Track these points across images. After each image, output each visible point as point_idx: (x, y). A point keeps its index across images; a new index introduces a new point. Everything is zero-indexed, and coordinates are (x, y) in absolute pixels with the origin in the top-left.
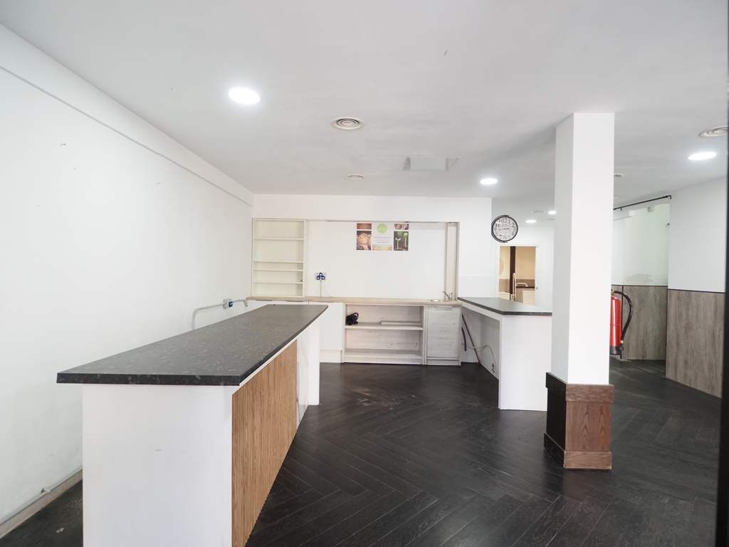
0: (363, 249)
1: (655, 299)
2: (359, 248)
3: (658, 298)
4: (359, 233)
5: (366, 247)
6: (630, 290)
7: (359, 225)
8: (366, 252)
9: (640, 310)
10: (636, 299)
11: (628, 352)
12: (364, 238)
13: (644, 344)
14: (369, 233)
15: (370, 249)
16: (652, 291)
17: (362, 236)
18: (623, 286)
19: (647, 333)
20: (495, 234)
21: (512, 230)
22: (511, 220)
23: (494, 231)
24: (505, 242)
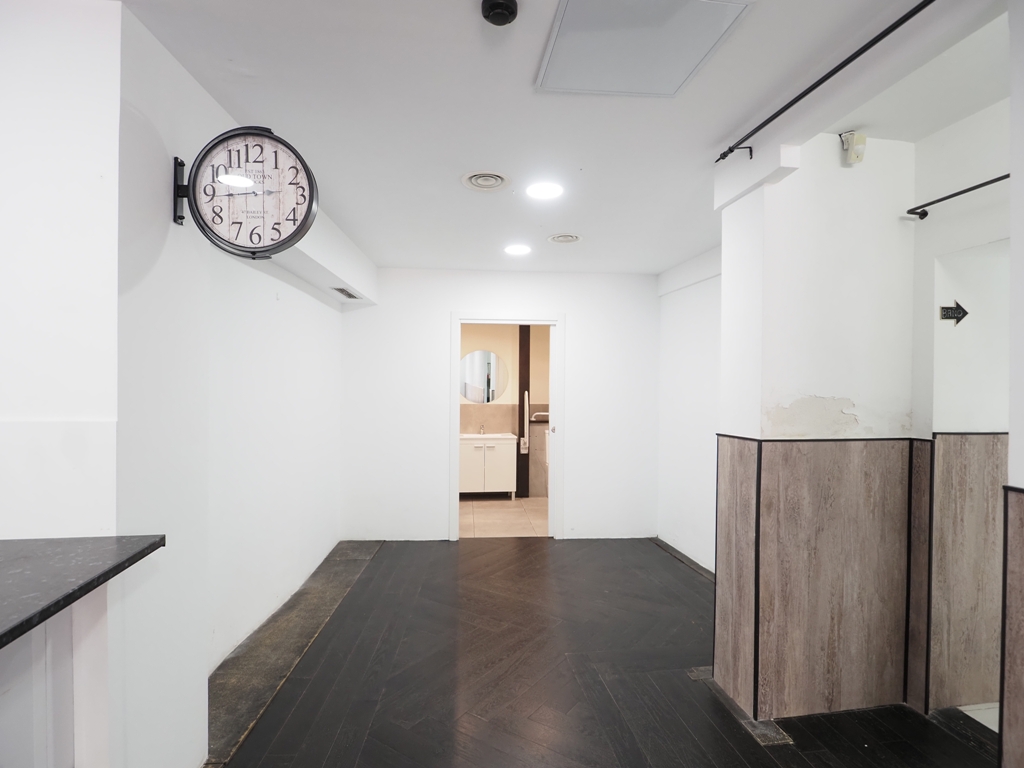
1: (869, 490)
3: (876, 484)
6: (786, 458)
9: (819, 530)
10: (805, 490)
11: (781, 690)
13: (832, 656)
16: (856, 457)
18: (760, 442)
19: (841, 615)
20: (208, 215)
21: (291, 199)
22: (283, 153)
23: (203, 200)
24: (253, 254)
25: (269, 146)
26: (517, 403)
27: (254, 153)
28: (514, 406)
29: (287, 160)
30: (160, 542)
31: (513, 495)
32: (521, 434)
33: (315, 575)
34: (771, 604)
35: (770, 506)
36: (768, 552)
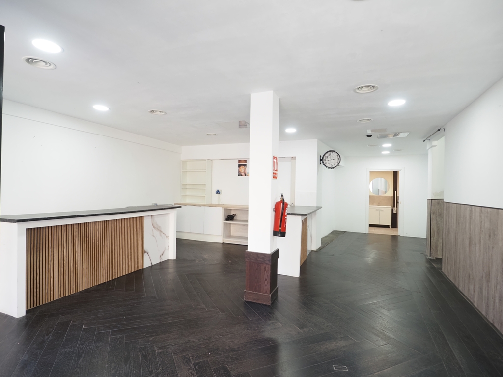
0: (242, 176)
2: (240, 175)
4: (239, 166)
5: (243, 174)
6: (438, 203)
7: (240, 161)
8: (244, 177)
11: (437, 251)
12: (242, 169)
14: (245, 165)
15: (246, 175)
17: (241, 167)
18: (431, 200)
20: (325, 163)
21: (337, 160)
22: (336, 153)
23: (324, 161)
24: (331, 168)
25: (334, 153)
26: (392, 195)
27: (332, 154)
28: (391, 197)
29: (336, 154)
30: (322, 207)
31: (390, 227)
32: (394, 206)
33: (330, 234)
34: (434, 233)
35: (434, 213)
36: (434, 223)
